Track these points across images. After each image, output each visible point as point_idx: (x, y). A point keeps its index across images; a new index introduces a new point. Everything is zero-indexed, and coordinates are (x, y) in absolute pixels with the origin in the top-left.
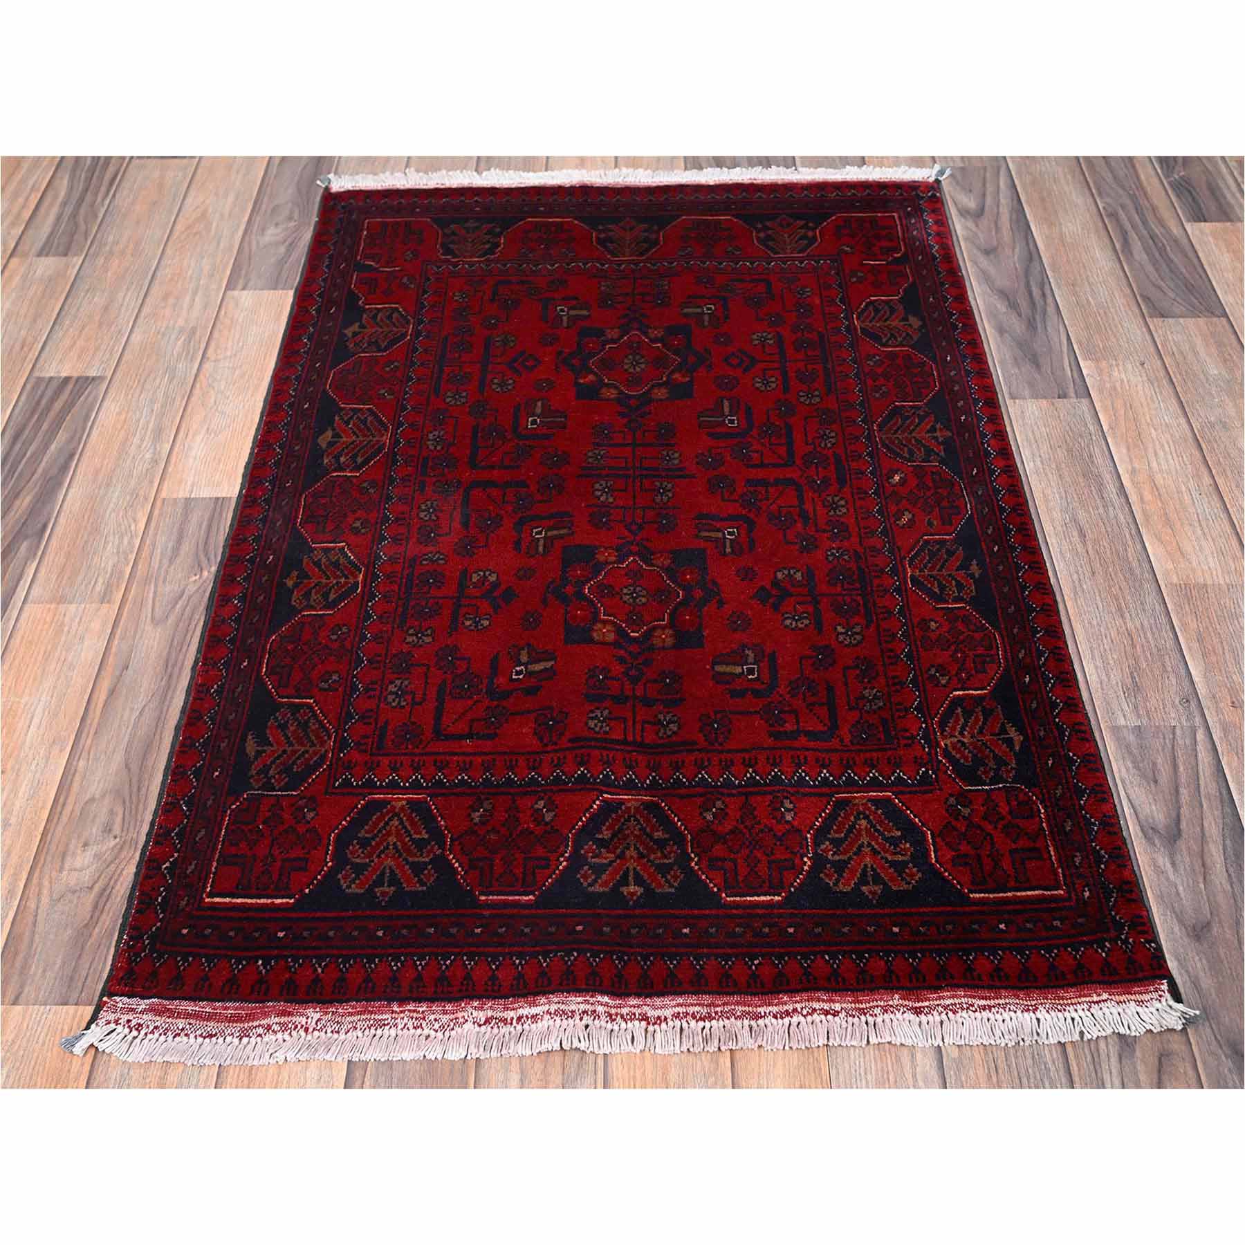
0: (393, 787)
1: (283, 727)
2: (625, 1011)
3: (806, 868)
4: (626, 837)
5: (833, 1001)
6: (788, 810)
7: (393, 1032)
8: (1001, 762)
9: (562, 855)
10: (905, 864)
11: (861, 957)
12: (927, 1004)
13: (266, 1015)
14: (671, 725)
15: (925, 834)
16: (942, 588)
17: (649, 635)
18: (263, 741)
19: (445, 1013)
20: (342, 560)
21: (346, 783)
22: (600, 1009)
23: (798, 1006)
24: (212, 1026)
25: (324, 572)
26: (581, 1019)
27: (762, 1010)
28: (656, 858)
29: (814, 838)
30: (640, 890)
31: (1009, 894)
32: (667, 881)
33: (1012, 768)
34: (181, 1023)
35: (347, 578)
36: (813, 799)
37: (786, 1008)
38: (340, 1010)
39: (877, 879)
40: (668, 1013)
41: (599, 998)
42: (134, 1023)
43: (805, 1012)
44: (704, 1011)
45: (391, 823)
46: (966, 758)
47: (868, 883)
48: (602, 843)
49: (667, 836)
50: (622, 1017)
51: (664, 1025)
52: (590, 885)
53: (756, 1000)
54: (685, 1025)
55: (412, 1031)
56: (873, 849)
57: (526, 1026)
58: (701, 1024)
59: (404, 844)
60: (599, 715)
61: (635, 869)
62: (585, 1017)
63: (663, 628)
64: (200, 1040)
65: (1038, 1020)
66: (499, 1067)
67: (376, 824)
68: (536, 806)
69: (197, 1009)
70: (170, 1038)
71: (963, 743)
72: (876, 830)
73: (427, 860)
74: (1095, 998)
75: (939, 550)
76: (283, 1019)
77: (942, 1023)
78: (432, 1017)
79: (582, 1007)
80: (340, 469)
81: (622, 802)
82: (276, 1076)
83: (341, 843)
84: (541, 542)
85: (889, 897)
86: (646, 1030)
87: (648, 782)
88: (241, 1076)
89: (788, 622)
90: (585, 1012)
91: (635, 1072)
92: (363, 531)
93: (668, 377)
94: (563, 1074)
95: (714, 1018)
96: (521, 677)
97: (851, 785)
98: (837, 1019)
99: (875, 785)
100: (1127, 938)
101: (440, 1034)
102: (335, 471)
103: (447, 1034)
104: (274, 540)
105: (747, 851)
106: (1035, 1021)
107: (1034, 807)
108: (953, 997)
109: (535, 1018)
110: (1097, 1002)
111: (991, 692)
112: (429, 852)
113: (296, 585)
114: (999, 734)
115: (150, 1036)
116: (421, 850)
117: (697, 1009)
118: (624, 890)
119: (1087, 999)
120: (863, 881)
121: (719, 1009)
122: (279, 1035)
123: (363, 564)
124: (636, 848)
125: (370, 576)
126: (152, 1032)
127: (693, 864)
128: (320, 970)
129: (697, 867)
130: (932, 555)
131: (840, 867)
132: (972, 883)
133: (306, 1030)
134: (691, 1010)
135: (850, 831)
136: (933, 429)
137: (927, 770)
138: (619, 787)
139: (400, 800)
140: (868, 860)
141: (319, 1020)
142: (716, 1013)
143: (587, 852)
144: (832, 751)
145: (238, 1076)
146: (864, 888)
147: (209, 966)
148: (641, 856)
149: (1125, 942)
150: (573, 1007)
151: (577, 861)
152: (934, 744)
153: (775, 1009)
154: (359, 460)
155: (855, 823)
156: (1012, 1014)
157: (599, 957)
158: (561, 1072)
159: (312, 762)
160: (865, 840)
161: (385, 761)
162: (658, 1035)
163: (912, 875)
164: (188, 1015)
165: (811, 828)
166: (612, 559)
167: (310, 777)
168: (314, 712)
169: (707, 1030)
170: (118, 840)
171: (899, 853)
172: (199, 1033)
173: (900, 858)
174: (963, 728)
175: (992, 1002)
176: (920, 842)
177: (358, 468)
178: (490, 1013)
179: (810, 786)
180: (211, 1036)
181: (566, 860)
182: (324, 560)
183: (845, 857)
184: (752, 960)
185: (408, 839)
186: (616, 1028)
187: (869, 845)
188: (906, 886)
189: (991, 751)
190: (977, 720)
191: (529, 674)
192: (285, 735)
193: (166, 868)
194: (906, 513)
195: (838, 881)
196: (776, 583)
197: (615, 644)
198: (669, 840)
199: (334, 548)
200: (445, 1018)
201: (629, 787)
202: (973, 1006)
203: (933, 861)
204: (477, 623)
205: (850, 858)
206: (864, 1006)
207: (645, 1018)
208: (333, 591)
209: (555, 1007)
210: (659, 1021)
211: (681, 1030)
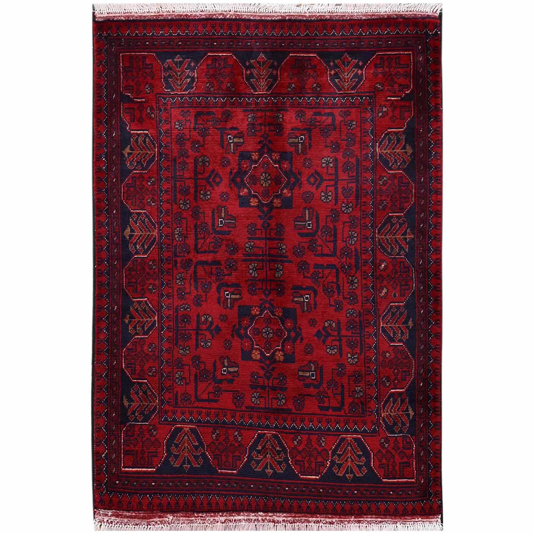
0: (183, 422)
1: (137, 393)
2: (268, 518)
3: (328, 465)
4: (267, 449)
5: (333, 518)
6: (323, 441)
7: (196, 525)
8: (403, 424)
9: (245, 456)
10: (361, 466)
11: (343, 503)
12: (362, 519)
13: (154, 517)
14: (283, 400)
15: (370, 454)
16: (395, 334)
17: (273, 354)
18: (130, 400)
19: (211, 516)
20: (147, 308)
21: (166, 419)
22: (260, 518)
23: (322, 519)
24: (137, 521)
25: (140, 315)
26: (254, 523)
27: (310, 519)
28: (277, 458)
29: (332, 453)
30: (272, 471)
31: (396, 480)
32: (281, 468)
33: (407, 427)
34: (126, 520)
35: (150, 318)
36: (333, 437)
37: (318, 519)
38: (178, 515)
39: (352, 472)
40: (281, 519)
41: (260, 514)
42: (109, 521)
43: (324, 522)
45: (185, 438)
46: (390, 422)
47: (348, 474)
48: (259, 452)
49: (281, 449)
50: (267, 520)
51: (280, 524)
52: (255, 468)
53: (309, 515)
54: (286, 525)
55: (202, 525)
56: (352, 459)
57: (237, 524)
58: (291, 525)
59: (191, 447)
60: (256, 395)
61: (270, 463)
63: (279, 350)
64: (134, 526)
65: (397, 527)
67: (179, 438)
68: (235, 434)
69: (130, 514)
70: (123, 526)
71: (391, 416)
72: (354, 452)
73: (199, 454)
74: (417, 520)
75: (396, 312)
76: (161, 519)
77: (366, 527)
78: (208, 518)
79: (255, 517)
80: (138, 253)
81: (265, 434)
83: (169, 445)
84: (229, 300)
85: (356, 479)
86: (274, 526)
87: (274, 425)
89: (328, 350)
90: (255, 519)
93: (281, 191)
95: (295, 522)
96: (225, 373)
97: (347, 432)
98: (333, 525)
99: (356, 432)
100: (432, 499)
101: (211, 525)
102: (136, 254)
103: (213, 525)
105: (308, 458)
106: (396, 527)
107: (412, 444)
108: (371, 518)
109: (240, 520)
110: (417, 522)
111: (406, 390)
112: (199, 451)
114: (405, 411)
115: (116, 525)
116: (196, 450)
117: (290, 518)
118: (267, 471)
119: (414, 520)
120: (347, 472)
121: (297, 518)
122: (160, 525)
123: (156, 310)
124: (270, 454)
125: (160, 317)
126: (117, 524)
127: (290, 462)
128: (169, 499)
130: (393, 314)
131: (340, 466)
132: (384, 475)
133: (169, 523)
135: (344, 451)
136: (405, 234)
137: (375, 427)
138: (263, 428)
139: (187, 428)
140: (349, 464)
141: (172, 519)
143: (253, 455)
144: (341, 416)
146: (347, 475)
147: (130, 497)
148: (272, 457)
149: (431, 500)
150: (251, 518)
151: (250, 458)
152: (379, 415)
153: (314, 519)
154: (146, 248)
155: (347, 448)
156: (389, 525)
157: (259, 498)
159: (151, 410)
160: (349, 455)
161: (179, 410)
162: (278, 526)
163: (364, 471)
164: (127, 517)
165: (331, 449)
166: (258, 313)
167: (152, 416)
168: (148, 386)
169: (293, 526)
171: (360, 462)
172: (133, 523)
173: (361, 463)
174: (392, 408)
175: (383, 520)
176: (368, 457)
177: (146, 252)
178: (225, 518)
179: (332, 431)
180: (137, 525)
181: (246, 457)
182: (139, 308)
183: (342, 462)
184: (308, 501)
185: (191, 445)
186: (265, 524)
187: (351, 458)
188: (361, 475)
189: (401, 419)
190: (398, 404)
191: (229, 372)
192: (139, 397)
193: (104, 457)
194: (385, 288)
195: (338, 472)
196: (324, 328)
197: (260, 361)
198: (281, 451)
199: (142, 301)
200: (212, 519)
201: (268, 428)
202: (376, 522)
203: (372, 465)
204: (206, 344)
205: (343, 463)
206: (342, 520)
207: (274, 521)
208: (146, 325)
209: (246, 518)
210: (278, 522)
211: (285, 526)
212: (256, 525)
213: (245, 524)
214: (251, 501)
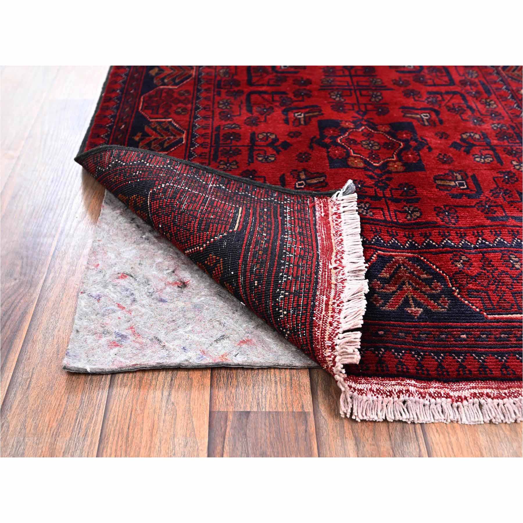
2: (432, 390)
4: (400, 278)
6: (516, 262)
14: (415, 213)
17: (386, 165)
20: (170, 128)
22: (411, 389)
25: (159, 133)
26: (399, 397)
28: (426, 290)
30: (420, 310)
32: (439, 305)
35: (175, 136)
40: (466, 393)
41: (408, 381)
44: (496, 392)
48: (385, 281)
49: (431, 277)
50: (430, 395)
51: (465, 402)
52: (382, 306)
54: (482, 402)
58: (496, 401)
60: (363, 206)
61: (413, 297)
62: (401, 396)
63: (394, 162)
66: (335, 435)
79: (398, 388)
80: (164, 84)
81: (392, 257)
82: (149, 442)
84: (302, 119)
87: (407, 245)
88: (120, 443)
89: (478, 159)
90: (400, 392)
91: (450, 438)
92: (183, 113)
94: (390, 440)
95: (505, 397)
96: (303, 187)
102: (162, 85)
104: (124, 117)
113: (141, 140)
117: (489, 390)
118: (408, 310)
121: (506, 391)
123: (185, 129)
124: (409, 284)
125: (190, 136)
127: (456, 294)
129: (459, 296)
134: (485, 391)
138: (387, 247)
142: (505, 394)
143: (374, 286)
145: (117, 442)
148: (415, 289)
150: (389, 388)
154: (177, 81)
157: (402, 353)
158: (388, 438)
166: (352, 126)
170: (17, 281)
177: (176, 84)
182: (158, 128)
186: (427, 402)
191: (309, 185)
196: (463, 140)
197: (364, 169)
198: (433, 279)
199: (164, 122)
201: (395, 247)
204: (266, 159)
207: (448, 396)
208: (166, 142)
209: (375, 387)
210: (460, 399)
211: (480, 405)
212: (404, 402)
213: (375, 398)
214: (382, 357)
